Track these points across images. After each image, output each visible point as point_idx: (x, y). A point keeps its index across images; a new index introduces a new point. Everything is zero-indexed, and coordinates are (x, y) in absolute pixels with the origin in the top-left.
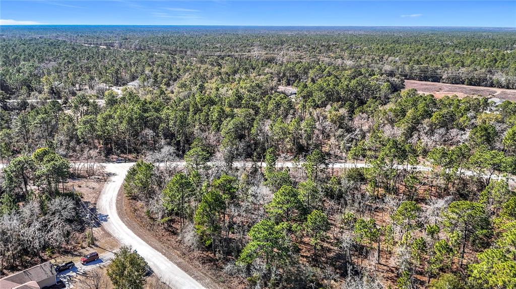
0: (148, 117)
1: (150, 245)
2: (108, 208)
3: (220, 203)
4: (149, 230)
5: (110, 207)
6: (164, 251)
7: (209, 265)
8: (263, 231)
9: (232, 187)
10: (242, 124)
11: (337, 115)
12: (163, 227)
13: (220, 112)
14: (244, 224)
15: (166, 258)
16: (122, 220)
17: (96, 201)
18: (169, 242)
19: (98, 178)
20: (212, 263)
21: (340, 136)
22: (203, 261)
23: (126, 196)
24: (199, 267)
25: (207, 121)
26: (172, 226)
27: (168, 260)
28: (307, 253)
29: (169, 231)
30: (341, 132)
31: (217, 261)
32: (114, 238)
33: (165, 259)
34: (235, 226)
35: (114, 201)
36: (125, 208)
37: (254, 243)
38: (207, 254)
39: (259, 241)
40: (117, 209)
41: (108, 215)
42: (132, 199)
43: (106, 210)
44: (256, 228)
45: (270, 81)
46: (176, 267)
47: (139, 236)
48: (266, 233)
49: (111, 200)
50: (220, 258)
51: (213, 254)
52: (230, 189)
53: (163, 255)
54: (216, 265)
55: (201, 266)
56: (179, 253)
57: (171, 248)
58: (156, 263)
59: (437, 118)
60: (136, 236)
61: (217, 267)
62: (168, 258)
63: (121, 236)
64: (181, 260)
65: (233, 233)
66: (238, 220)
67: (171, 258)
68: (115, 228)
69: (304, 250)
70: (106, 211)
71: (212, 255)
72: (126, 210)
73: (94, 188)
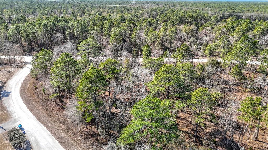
0: (59, 25)
1: (38, 119)
2: (14, 86)
3: (101, 79)
4: (42, 105)
5: (16, 85)
6: (50, 125)
7: (91, 141)
8: (147, 108)
9: (116, 69)
10: (125, 31)
11: (190, 28)
12: (55, 103)
13: (110, 23)
14: (127, 100)
15: (49, 132)
16: (21, 96)
17: (7, 80)
18: (57, 116)
19: (17, 65)
20: (94, 139)
21: (192, 42)
22: (86, 136)
23: (33, 78)
24: (81, 142)
25: (101, 30)
26: (63, 102)
27: (51, 135)
28: (185, 128)
29: (60, 105)
30: (193, 39)
31: (100, 136)
32: (7, 111)
33: (48, 134)
34: (118, 103)
35: (22, 81)
36: (29, 86)
37: (137, 122)
38: (90, 129)
39: (144, 120)
40: (22, 87)
41: (11, 92)
42: (36, 80)
43: (12, 87)
44: (139, 105)
45: (143, 15)
46: (57, 142)
47: (32, 110)
48: (151, 111)
49: (20, 80)
50: (102, 134)
51: (96, 129)
52: (114, 70)
53: (48, 129)
54: (98, 140)
55: (83, 142)
56: (64, 127)
57: (58, 121)
58: (37, 137)
59: (259, 31)
60: (28, 110)
61: (98, 143)
62: (51, 133)
63: (14, 110)
64: (64, 135)
65: (116, 108)
66: (120, 97)
67: (54, 133)
68: (12, 103)
69: (181, 125)
70: (11, 89)
71: (94, 130)
72: (28, 88)
73: (10, 72)
